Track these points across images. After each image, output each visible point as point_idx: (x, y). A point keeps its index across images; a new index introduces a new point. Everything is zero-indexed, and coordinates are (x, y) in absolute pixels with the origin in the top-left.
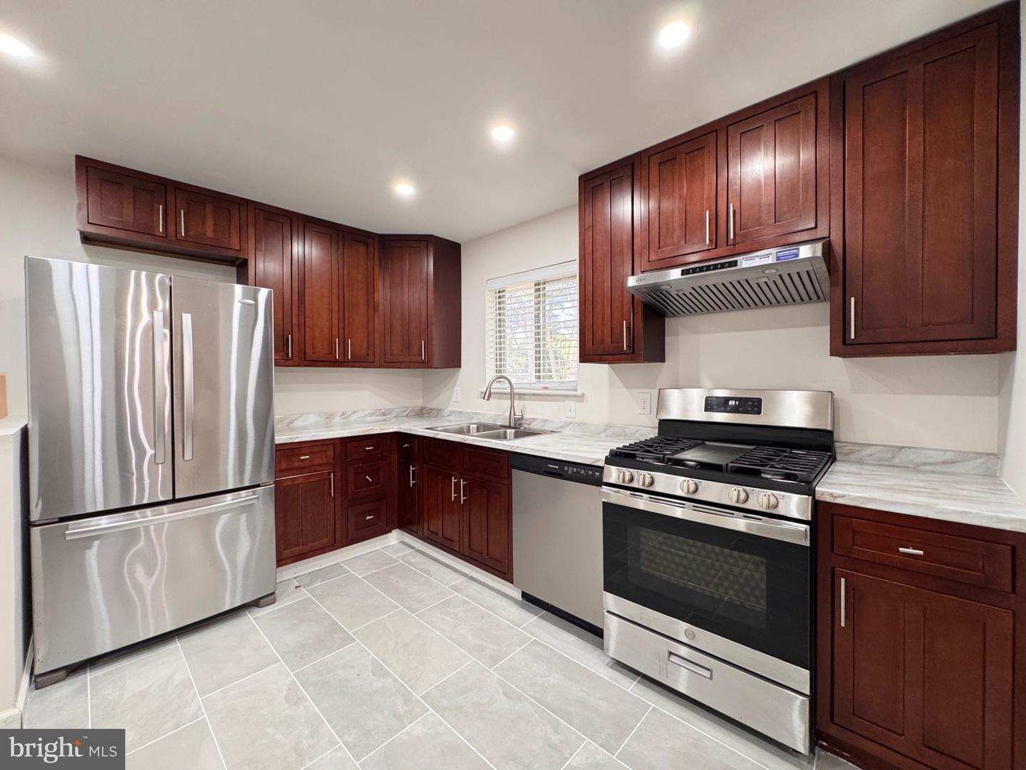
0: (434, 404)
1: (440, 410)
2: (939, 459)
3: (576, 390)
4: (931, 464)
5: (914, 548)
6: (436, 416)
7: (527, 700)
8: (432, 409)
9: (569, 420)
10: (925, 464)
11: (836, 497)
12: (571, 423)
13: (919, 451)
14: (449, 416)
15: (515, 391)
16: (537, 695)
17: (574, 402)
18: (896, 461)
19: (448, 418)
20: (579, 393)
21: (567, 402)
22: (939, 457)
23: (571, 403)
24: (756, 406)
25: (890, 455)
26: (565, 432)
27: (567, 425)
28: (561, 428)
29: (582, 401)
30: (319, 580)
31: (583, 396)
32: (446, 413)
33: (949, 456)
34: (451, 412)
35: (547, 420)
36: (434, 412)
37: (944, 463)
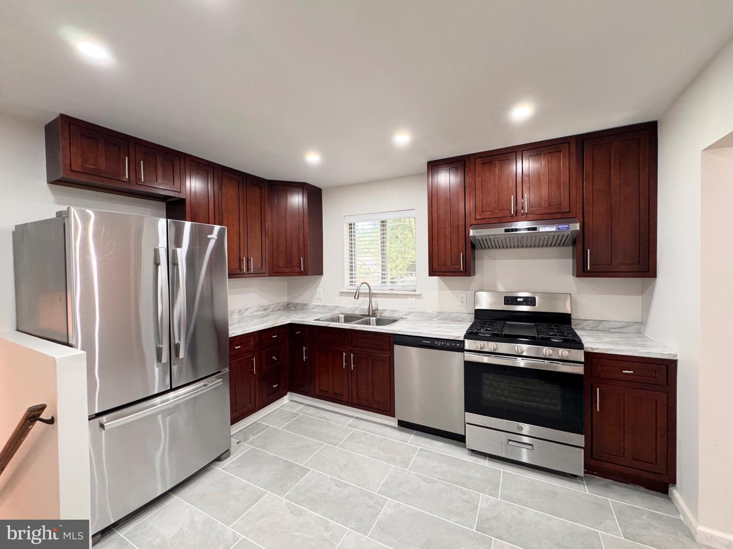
0: (299, 300)
1: (305, 305)
2: (619, 326)
3: (415, 291)
4: (615, 328)
5: (628, 370)
6: (302, 309)
7: (438, 481)
8: (298, 304)
9: (410, 310)
10: (613, 328)
11: (594, 349)
12: (413, 312)
13: (610, 322)
14: (313, 309)
15: (372, 291)
16: (441, 478)
17: (414, 299)
18: (599, 328)
19: (314, 310)
20: (418, 293)
21: (409, 298)
22: (619, 325)
23: (413, 300)
24: (533, 302)
25: (596, 325)
26: (409, 317)
27: (410, 313)
28: (406, 315)
29: (420, 298)
30: (251, 436)
31: (420, 295)
32: (310, 307)
33: (623, 324)
34: (315, 305)
35: (395, 311)
36: (299, 306)
37: (620, 328)
